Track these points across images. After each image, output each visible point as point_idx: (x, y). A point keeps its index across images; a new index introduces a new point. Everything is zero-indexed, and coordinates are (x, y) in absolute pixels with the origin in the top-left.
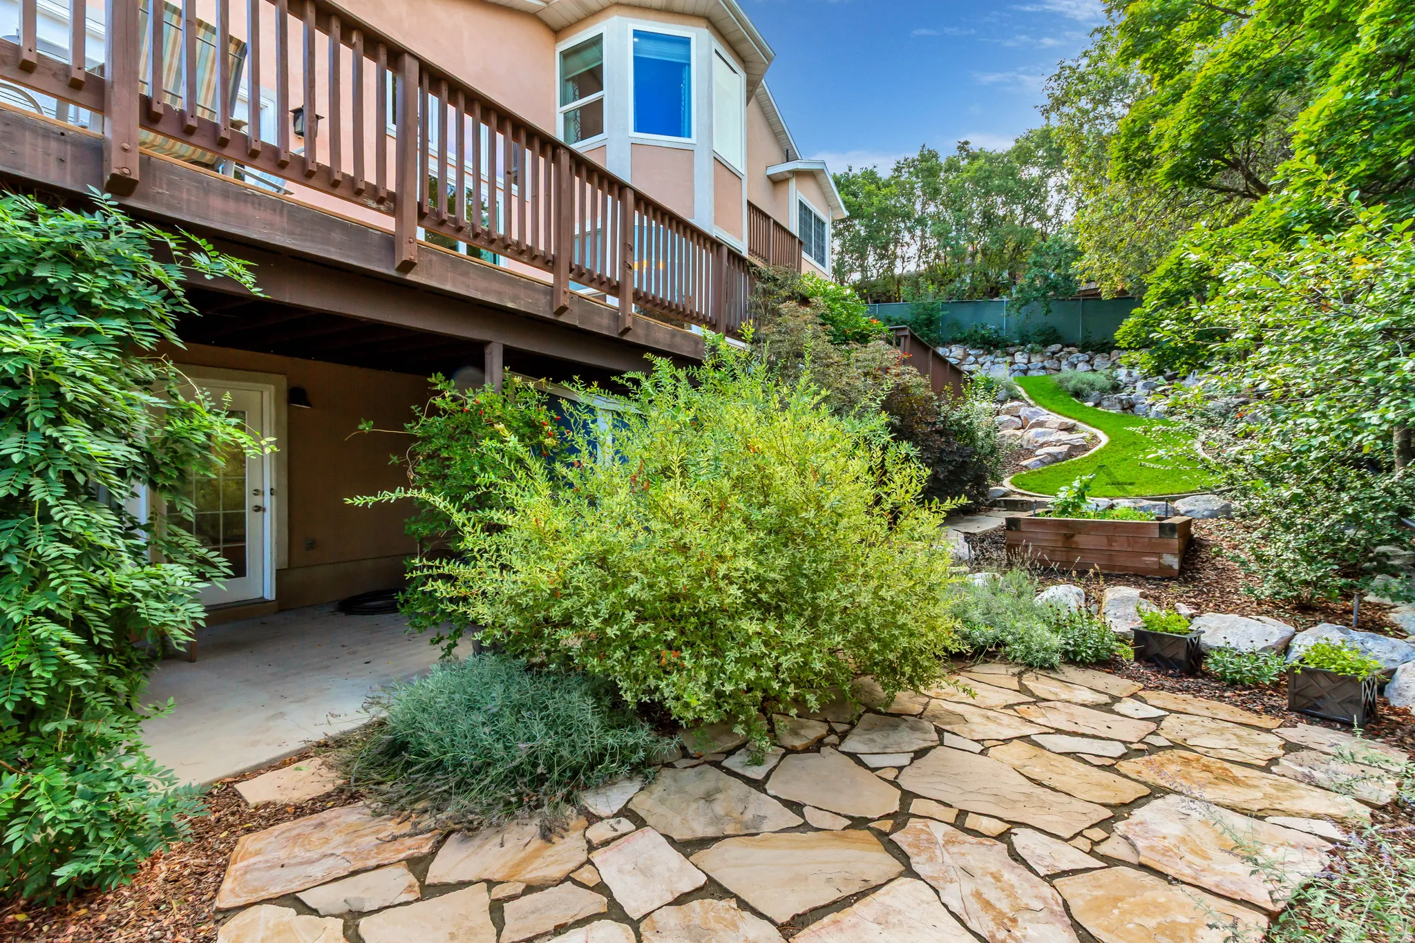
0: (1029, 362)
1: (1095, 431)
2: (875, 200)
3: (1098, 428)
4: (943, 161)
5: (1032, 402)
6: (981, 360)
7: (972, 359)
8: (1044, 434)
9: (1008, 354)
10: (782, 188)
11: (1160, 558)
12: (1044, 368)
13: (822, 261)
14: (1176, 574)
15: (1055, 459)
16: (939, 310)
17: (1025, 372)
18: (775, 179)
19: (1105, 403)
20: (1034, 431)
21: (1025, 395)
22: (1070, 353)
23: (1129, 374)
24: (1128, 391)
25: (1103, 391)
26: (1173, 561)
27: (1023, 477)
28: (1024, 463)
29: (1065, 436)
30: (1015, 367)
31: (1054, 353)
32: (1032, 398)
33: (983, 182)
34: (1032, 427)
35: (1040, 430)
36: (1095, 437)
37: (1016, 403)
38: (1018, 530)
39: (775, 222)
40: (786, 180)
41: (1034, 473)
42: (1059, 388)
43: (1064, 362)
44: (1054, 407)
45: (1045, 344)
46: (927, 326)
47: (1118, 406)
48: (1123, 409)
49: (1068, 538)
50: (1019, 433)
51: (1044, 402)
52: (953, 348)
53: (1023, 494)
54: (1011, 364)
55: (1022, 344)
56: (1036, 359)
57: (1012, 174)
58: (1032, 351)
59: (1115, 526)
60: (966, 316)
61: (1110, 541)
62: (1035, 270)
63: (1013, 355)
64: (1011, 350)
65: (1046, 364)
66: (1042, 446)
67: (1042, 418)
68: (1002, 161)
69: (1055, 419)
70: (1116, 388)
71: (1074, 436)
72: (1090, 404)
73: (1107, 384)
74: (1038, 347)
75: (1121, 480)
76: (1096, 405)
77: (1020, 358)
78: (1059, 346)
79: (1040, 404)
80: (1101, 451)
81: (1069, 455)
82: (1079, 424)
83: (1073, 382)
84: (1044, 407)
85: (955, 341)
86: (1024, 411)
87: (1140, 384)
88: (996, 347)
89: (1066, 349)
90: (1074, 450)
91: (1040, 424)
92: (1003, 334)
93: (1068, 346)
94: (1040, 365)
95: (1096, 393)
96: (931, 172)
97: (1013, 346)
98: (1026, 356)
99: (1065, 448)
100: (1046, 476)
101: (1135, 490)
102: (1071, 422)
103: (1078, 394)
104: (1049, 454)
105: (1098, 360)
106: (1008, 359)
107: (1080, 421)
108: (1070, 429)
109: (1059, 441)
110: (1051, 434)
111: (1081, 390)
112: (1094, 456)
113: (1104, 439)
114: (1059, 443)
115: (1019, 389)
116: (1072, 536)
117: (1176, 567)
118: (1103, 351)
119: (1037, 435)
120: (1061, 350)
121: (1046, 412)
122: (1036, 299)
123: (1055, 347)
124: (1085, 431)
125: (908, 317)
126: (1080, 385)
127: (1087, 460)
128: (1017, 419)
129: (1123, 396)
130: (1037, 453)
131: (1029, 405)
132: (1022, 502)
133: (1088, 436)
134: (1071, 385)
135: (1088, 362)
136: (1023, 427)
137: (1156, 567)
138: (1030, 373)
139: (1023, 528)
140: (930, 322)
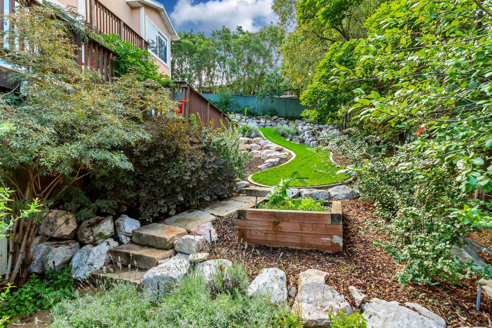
0: (266, 123)
1: (290, 151)
2: (202, 45)
3: (291, 150)
4: (231, 34)
5: (265, 138)
6: (247, 121)
7: (244, 120)
8: (269, 153)
9: (258, 119)
10: (136, 12)
11: (332, 238)
12: (271, 125)
13: (165, 61)
14: (341, 250)
15: (273, 165)
16: (230, 98)
17: (264, 126)
18: (132, 6)
19: (294, 140)
20: (265, 151)
21: (262, 135)
22: (281, 120)
23: (302, 128)
24: (302, 135)
25: (293, 134)
26: (338, 240)
27: (258, 174)
28: (259, 167)
29: (278, 154)
30: (260, 124)
31: (275, 120)
32: (265, 136)
33: (247, 44)
34: (265, 149)
35: (268, 150)
36: (290, 154)
37: (258, 138)
38: (245, 219)
39: (125, 24)
40: (139, 8)
41: (263, 173)
42: (276, 132)
43: (279, 123)
44: (274, 140)
45: (272, 116)
46: (226, 104)
47: (299, 141)
48: (301, 142)
49: (276, 224)
50: (259, 152)
51: (270, 138)
52: (236, 115)
53: (256, 185)
54: (259, 123)
55: (263, 115)
56: (268, 121)
57: (258, 42)
58: (267, 118)
59: (304, 215)
60: (241, 101)
61: (302, 226)
62: (267, 83)
63: (260, 119)
64: (259, 117)
65: (272, 124)
66: (268, 158)
67: (269, 145)
68: (255, 37)
69: (274, 146)
70: (297, 134)
71: (282, 153)
72: (288, 140)
73: (295, 131)
74: (269, 117)
75: (303, 176)
76: (291, 140)
77: (262, 121)
78: (277, 117)
79: (268, 139)
80: (293, 161)
81: (279, 163)
82: (284, 148)
83: (282, 130)
84: (270, 140)
85: (237, 112)
86: (262, 142)
87: (306, 132)
88: (253, 115)
89: (279, 118)
90: (282, 160)
91: (268, 148)
92: (256, 111)
93: (280, 117)
94: (270, 124)
95: (290, 135)
96: (227, 38)
97: (260, 115)
98: (265, 120)
99: (277, 160)
100: (269, 174)
101: (309, 182)
102: (281, 147)
103: (283, 135)
104: (271, 162)
105: (290, 123)
106: (258, 121)
107: (284, 147)
108: (280, 150)
109: (275, 156)
110: (272, 152)
111: (285, 133)
112: (290, 163)
113: (294, 155)
114: (276, 157)
115: (261, 132)
116: (278, 223)
117: (341, 244)
118: (292, 120)
119: (267, 153)
120: (277, 119)
121: (271, 142)
122: (268, 95)
123: (275, 117)
124: (287, 151)
125: (218, 100)
126: (284, 132)
127: (287, 166)
128: (259, 146)
129: (300, 137)
130: (266, 162)
131: (264, 139)
132: (255, 191)
133: (288, 154)
134: (281, 131)
135: (287, 124)
136: (261, 149)
137: (330, 245)
138: (266, 127)
139: (248, 217)
140: (227, 103)
